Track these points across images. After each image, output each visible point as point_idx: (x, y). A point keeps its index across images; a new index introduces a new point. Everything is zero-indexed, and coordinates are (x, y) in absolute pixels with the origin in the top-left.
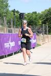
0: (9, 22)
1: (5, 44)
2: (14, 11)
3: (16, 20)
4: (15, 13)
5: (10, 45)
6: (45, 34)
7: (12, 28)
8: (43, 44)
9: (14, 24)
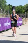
0: (6, 11)
4: (10, 6)
7: (8, 15)
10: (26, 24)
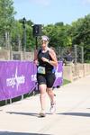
0: (14, 41)
1: (8, 80)
2: (23, 21)
3: (26, 37)
4: (26, 25)
5: (16, 81)
6: (79, 61)
7: (20, 52)
8: (75, 80)
9: (23, 45)
10: (76, 82)
